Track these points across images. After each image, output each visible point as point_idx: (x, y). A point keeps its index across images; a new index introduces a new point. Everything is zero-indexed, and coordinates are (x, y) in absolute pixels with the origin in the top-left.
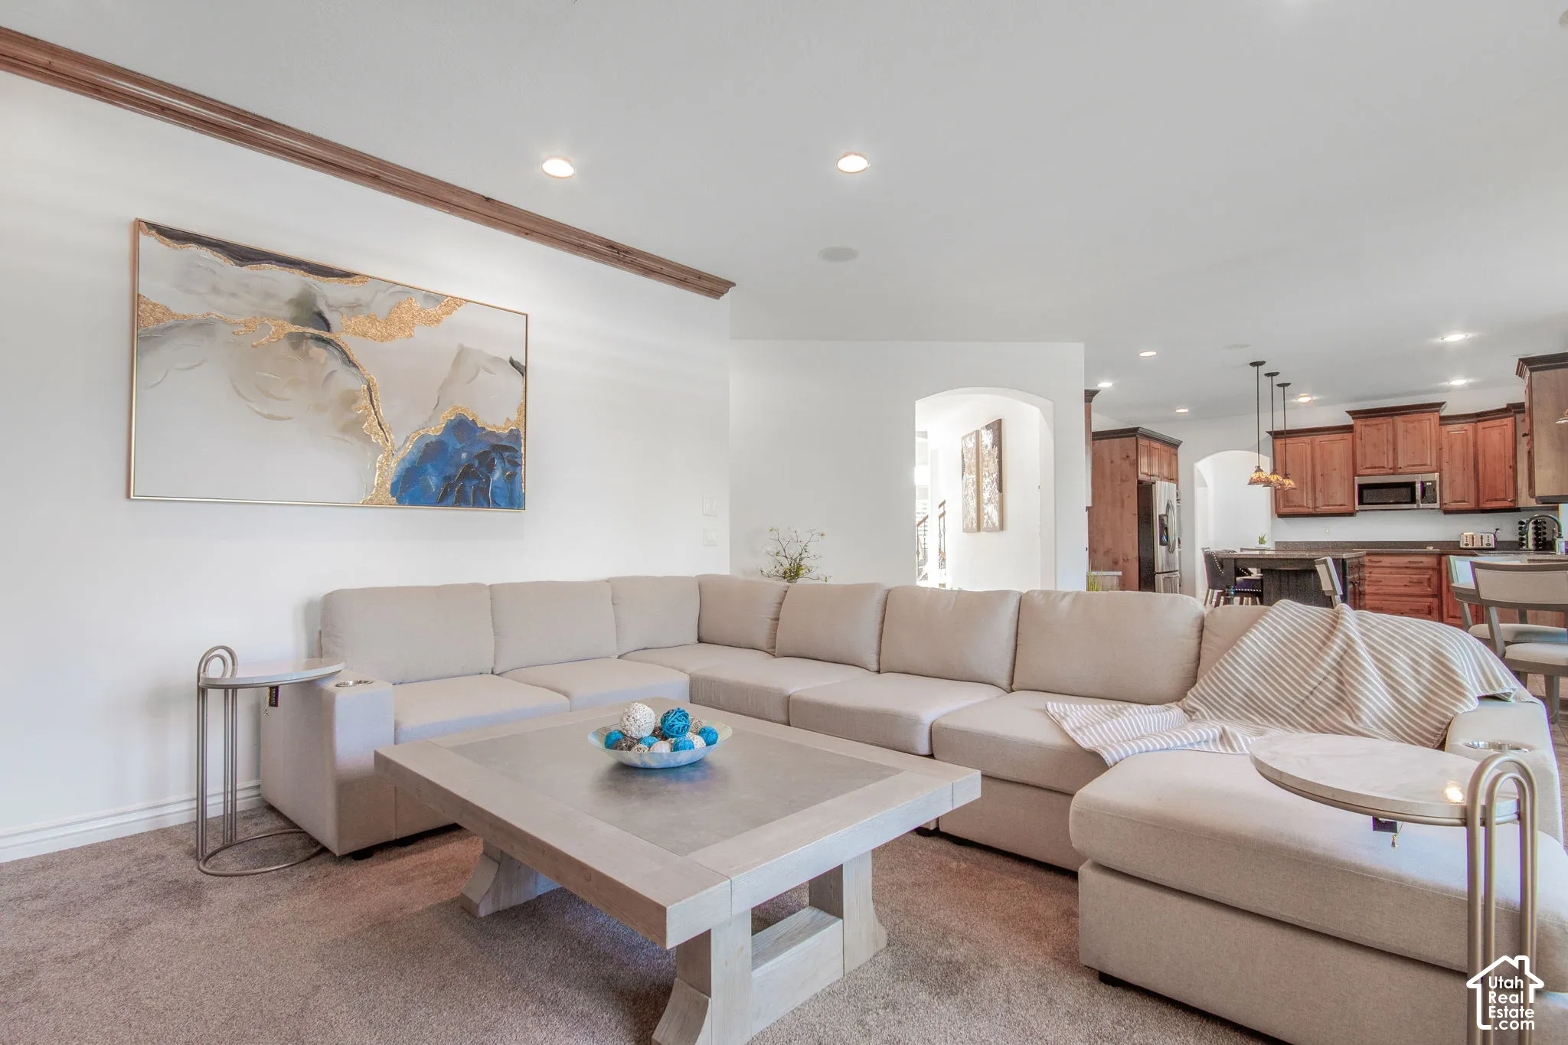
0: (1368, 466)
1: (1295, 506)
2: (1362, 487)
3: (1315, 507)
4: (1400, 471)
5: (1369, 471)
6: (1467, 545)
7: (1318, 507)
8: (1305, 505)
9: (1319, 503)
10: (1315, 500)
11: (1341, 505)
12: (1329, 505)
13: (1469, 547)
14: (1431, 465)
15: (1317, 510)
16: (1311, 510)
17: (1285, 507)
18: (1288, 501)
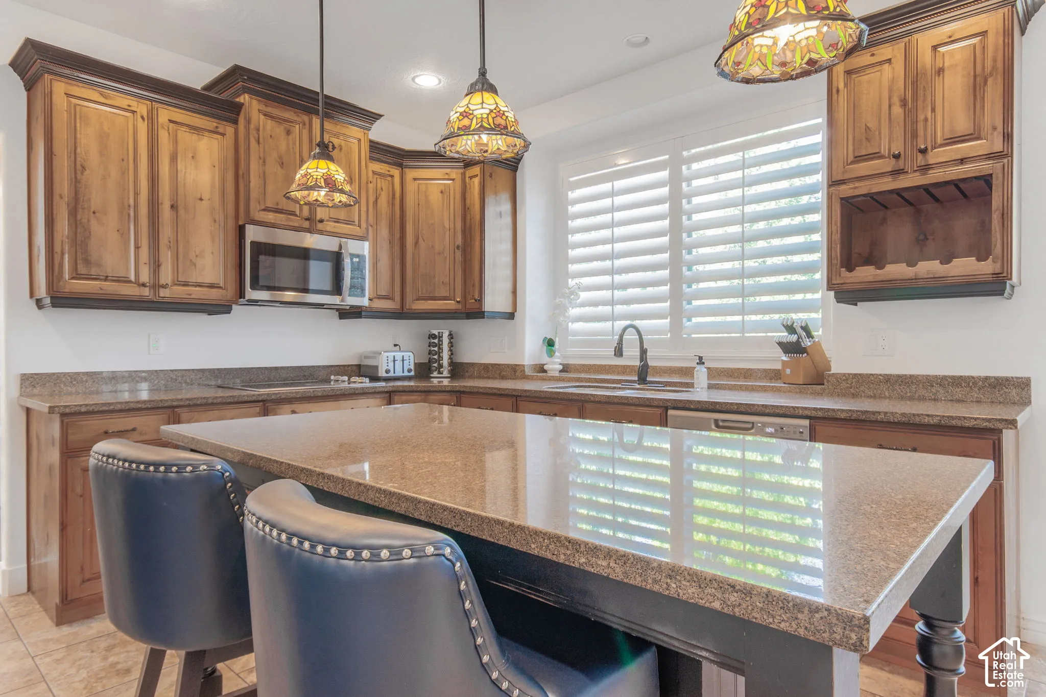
0: (270, 204)
1: (106, 279)
2: (260, 249)
3: (156, 286)
4: (320, 226)
5: (270, 217)
6: (387, 371)
7: (164, 287)
8: (133, 278)
9: (166, 276)
10: (156, 266)
11: (212, 286)
12: (186, 284)
13: (391, 374)
14: (359, 226)
15: (163, 293)
16: (146, 292)
17: (76, 276)
18: (87, 262)
